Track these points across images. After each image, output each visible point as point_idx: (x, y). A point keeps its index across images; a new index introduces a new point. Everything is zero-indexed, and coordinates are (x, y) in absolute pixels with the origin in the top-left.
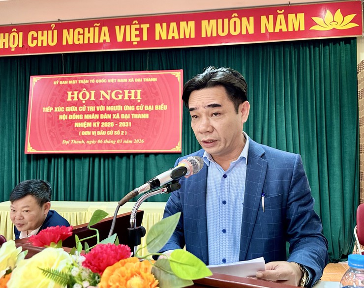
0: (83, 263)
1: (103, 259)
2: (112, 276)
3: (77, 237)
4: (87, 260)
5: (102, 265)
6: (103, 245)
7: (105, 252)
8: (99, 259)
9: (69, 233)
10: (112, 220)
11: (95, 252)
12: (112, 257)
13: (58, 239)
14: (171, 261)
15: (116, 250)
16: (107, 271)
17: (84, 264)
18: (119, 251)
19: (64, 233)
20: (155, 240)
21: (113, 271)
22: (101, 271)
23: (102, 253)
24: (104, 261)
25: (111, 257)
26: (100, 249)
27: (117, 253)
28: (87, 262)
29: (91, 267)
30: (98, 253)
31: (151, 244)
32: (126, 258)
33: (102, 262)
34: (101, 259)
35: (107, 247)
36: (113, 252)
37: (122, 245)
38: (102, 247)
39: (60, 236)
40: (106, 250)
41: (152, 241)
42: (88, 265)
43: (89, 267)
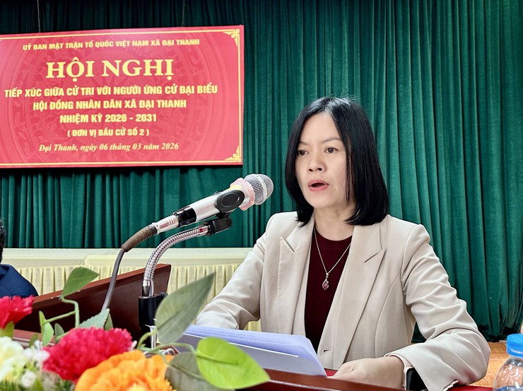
0: (46, 363)
1: (80, 356)
2: (96, 386)
3: (41, 315)
4: (51, 357)
5: (77, 365)
6: (82, 330)
7: (83, 343)
8: (73, 356)
9: (25, 310)
10: (109, 283)
11: (66, 344)
12: (97, 352)
13: (5, 320)
14: (199, 357)
15: (104, 340)
16: (86, 376)
17: (47, 366)
18: (111, 340)
19: (16, 310)
20: (172, 321)
21: (97, 376)
22: (75, 376)
23: (78, 344)
24: (82, 359)
25: (93, 352)
26: (76, 337)
27: (106, 344)
28: (51, 361)
29: (59, 370)
30: (72, 344)
31: (164, 329)
32: (122, 353)
33: (78, 361)
34: (77, 355)
35: (89, 333)
36: (98, 343)
37: (117, 330)
38: (79, 333)
39: (8, 314)
40: (86, 340)
41: (166, 322)
42: (54, 366)
43: (53, 370)
